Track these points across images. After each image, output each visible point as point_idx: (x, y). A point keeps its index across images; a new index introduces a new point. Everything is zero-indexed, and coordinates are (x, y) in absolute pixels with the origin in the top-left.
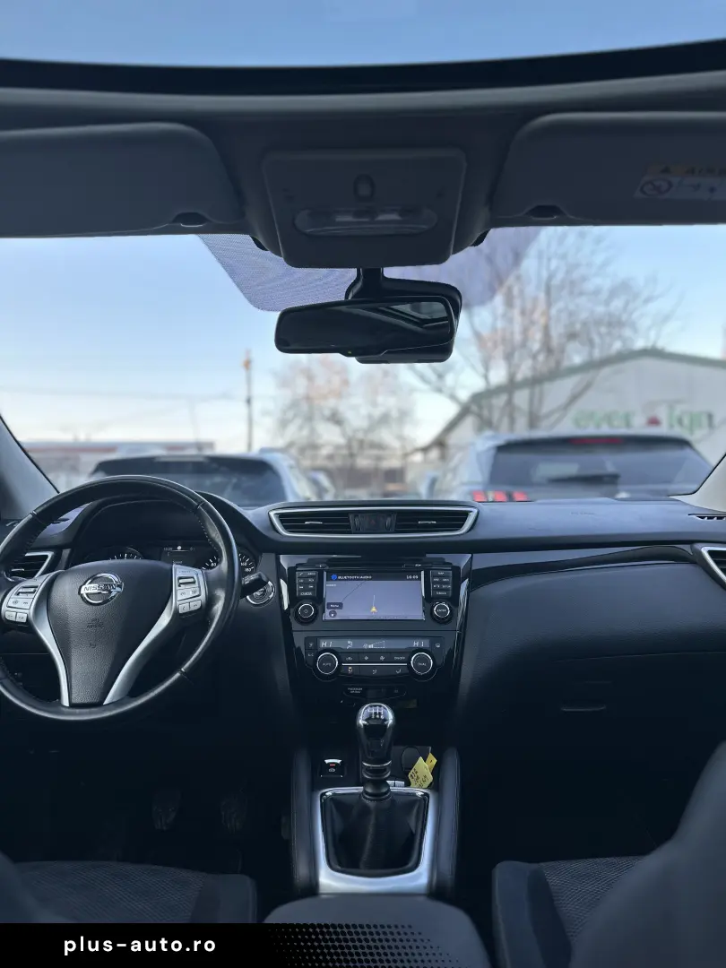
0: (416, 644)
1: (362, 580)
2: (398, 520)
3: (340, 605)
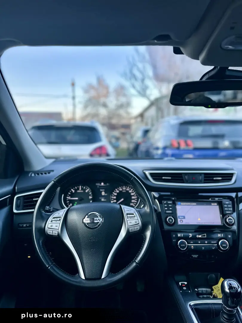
0: (220, 236)
1: (192, 205)
2: (205, 177)
3: (184, 218)
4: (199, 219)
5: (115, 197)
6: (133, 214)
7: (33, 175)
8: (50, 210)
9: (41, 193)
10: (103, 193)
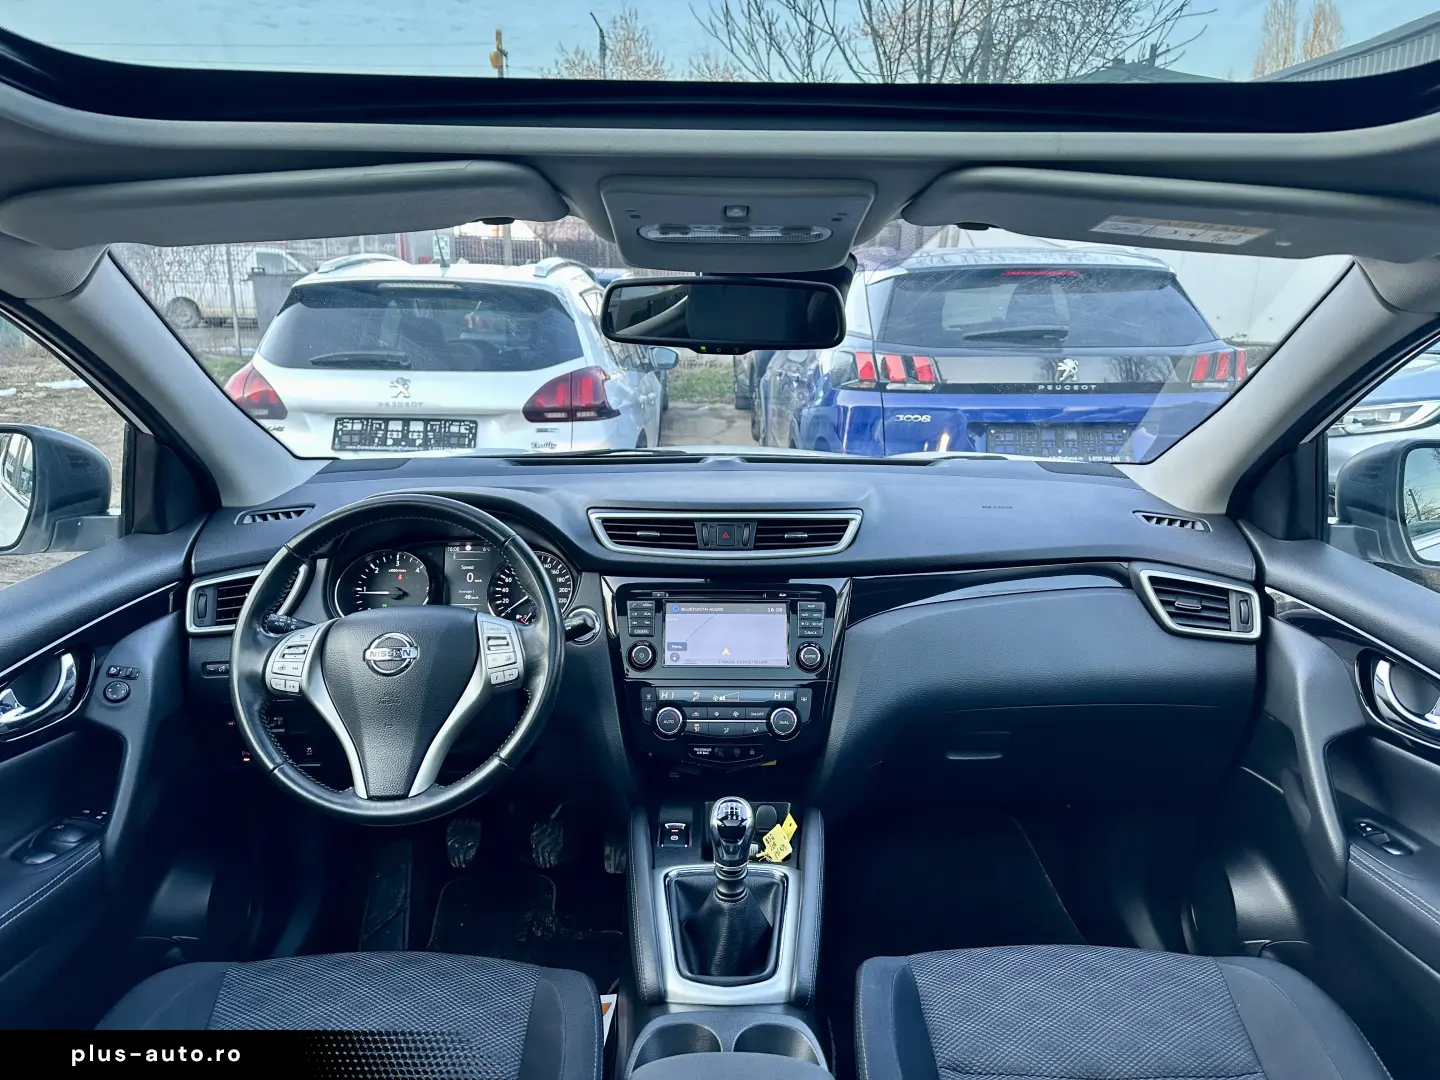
0: (777, 696)
1: (711, 612)
2: (759, 531)
3: (684, 646)
4: (726, 651)
5: (506, 590)
6: (504, 638)
7: (248, 520)
8: (289, 625)
9: (253, 579)
10: (470, 578)
